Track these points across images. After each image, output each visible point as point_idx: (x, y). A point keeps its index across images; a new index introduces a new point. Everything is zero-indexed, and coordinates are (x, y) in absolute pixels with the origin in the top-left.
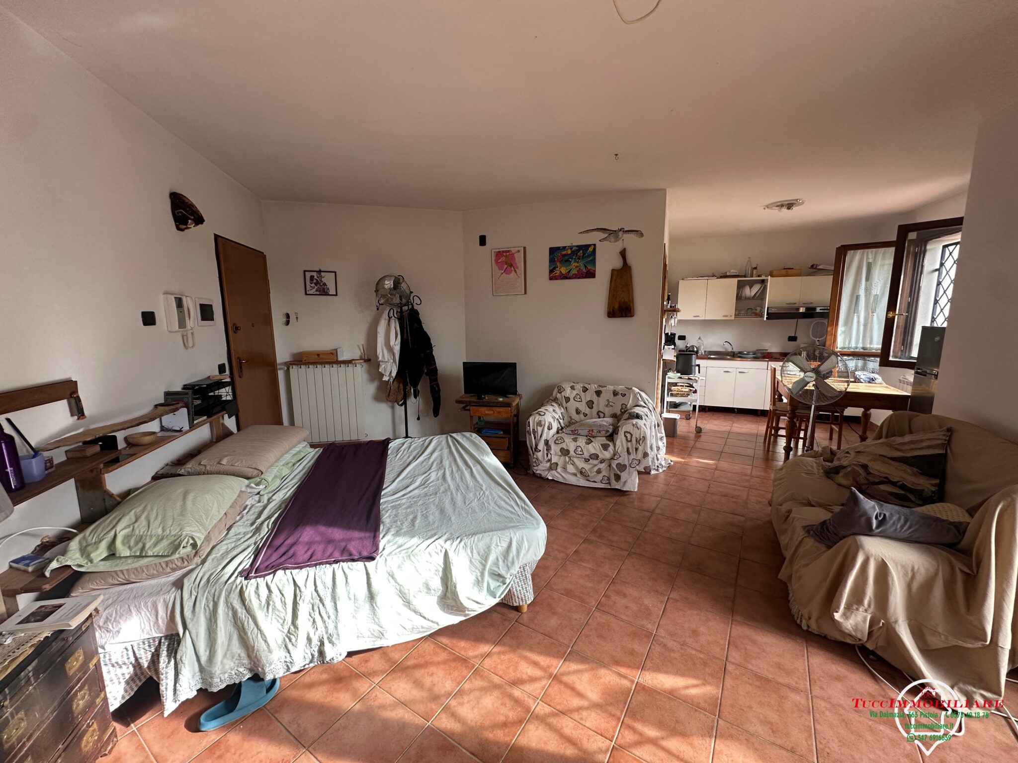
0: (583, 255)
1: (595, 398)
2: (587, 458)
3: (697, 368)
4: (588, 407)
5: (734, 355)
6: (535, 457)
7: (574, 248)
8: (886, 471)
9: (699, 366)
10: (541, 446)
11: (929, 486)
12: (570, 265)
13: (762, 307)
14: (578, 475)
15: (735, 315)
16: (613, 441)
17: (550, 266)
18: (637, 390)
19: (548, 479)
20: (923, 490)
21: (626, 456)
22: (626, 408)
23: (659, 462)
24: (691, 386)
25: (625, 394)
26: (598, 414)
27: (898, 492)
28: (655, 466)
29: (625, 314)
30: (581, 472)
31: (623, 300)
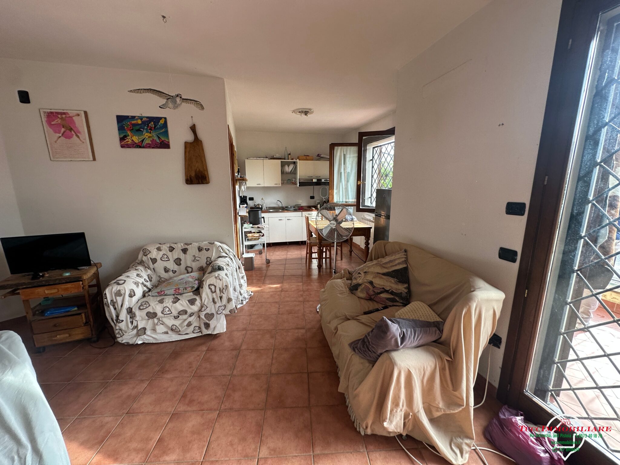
0: (155, 127)
1: (182, 256)
2: (176, 315)
3: (263, 219)
4: (177, 264)
5: (284, 209)
6: (117, 328)
7: (144, 119)
8: (382, 284)
9: (263, 218)
10: (123, 315)
11: (404, 289)
12: (142, 135)
13: (296, 178)
14: (169, 332)
15: (282, 184)
16: (200, 294)
17: (120, 134)
18: (218, 244)
19: (137, 344)
20: (401, 293)
21: (213, 306)
22: (210, 260)
23: (243, 296)
24: (260, 232)
25: (209, 249)
26: (186, 269)
27: (390, 297)
28: (239, 301)
29: (202, 181)
30: (172, 330)
31: (198, 170)
